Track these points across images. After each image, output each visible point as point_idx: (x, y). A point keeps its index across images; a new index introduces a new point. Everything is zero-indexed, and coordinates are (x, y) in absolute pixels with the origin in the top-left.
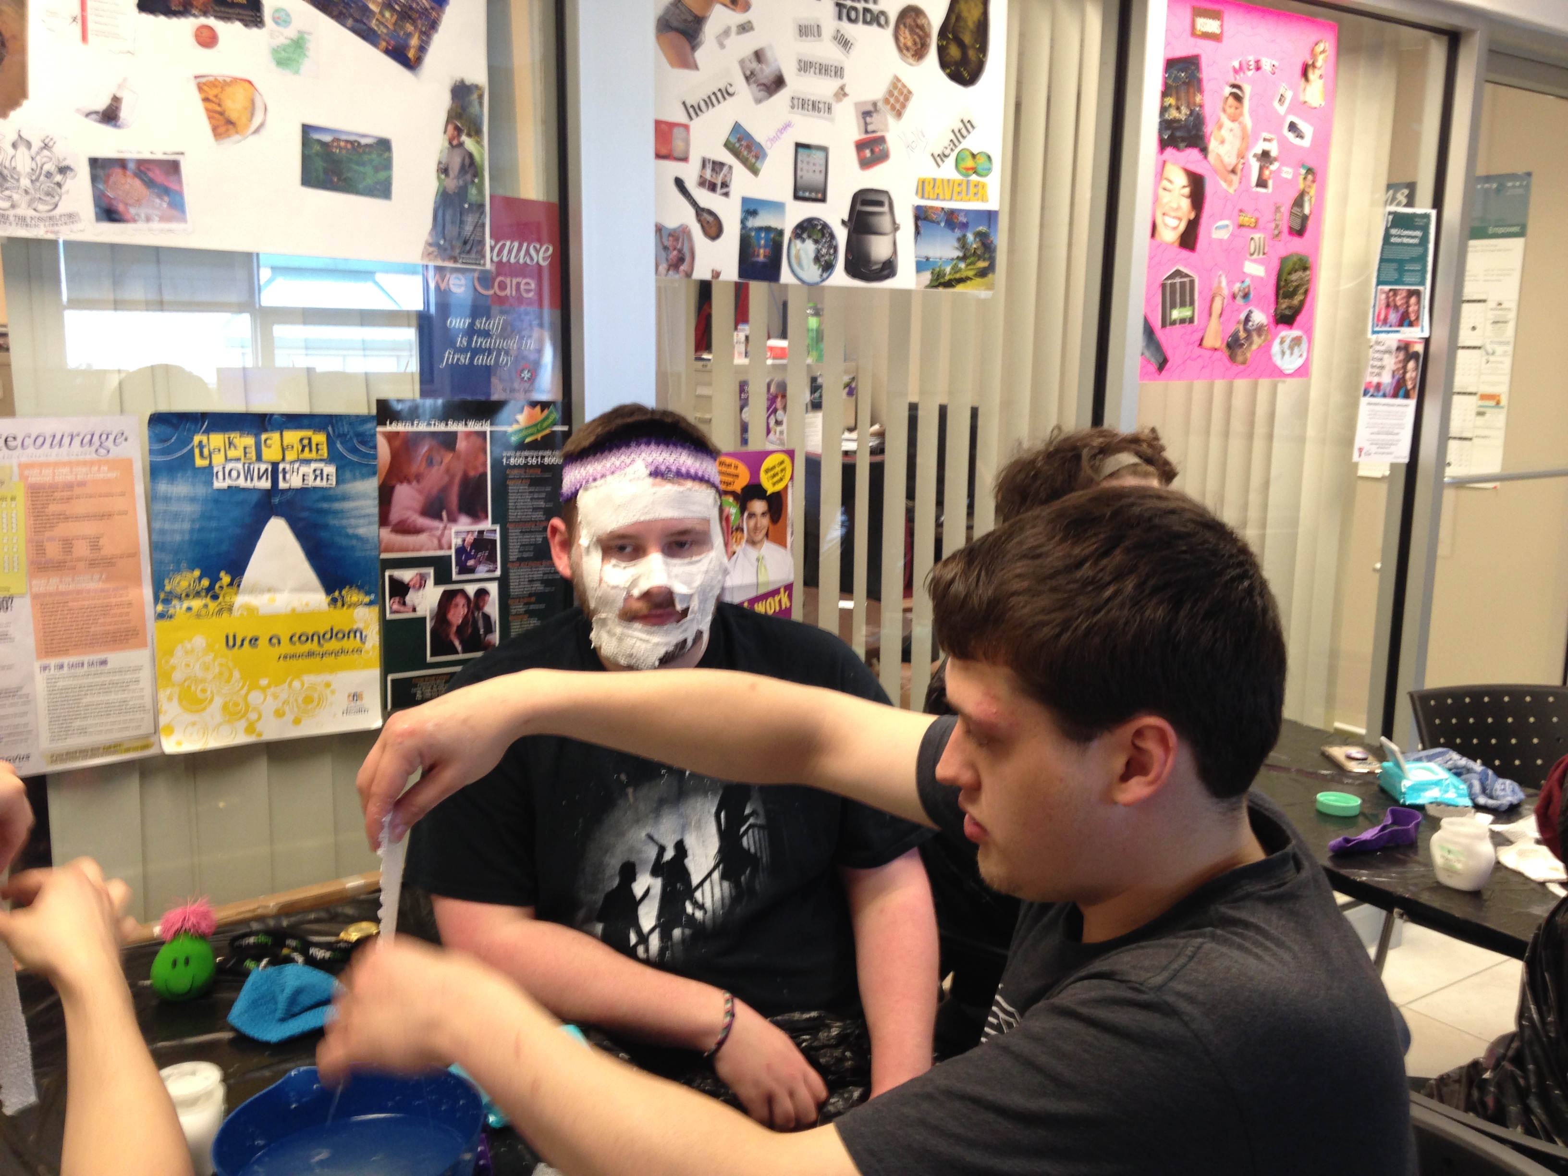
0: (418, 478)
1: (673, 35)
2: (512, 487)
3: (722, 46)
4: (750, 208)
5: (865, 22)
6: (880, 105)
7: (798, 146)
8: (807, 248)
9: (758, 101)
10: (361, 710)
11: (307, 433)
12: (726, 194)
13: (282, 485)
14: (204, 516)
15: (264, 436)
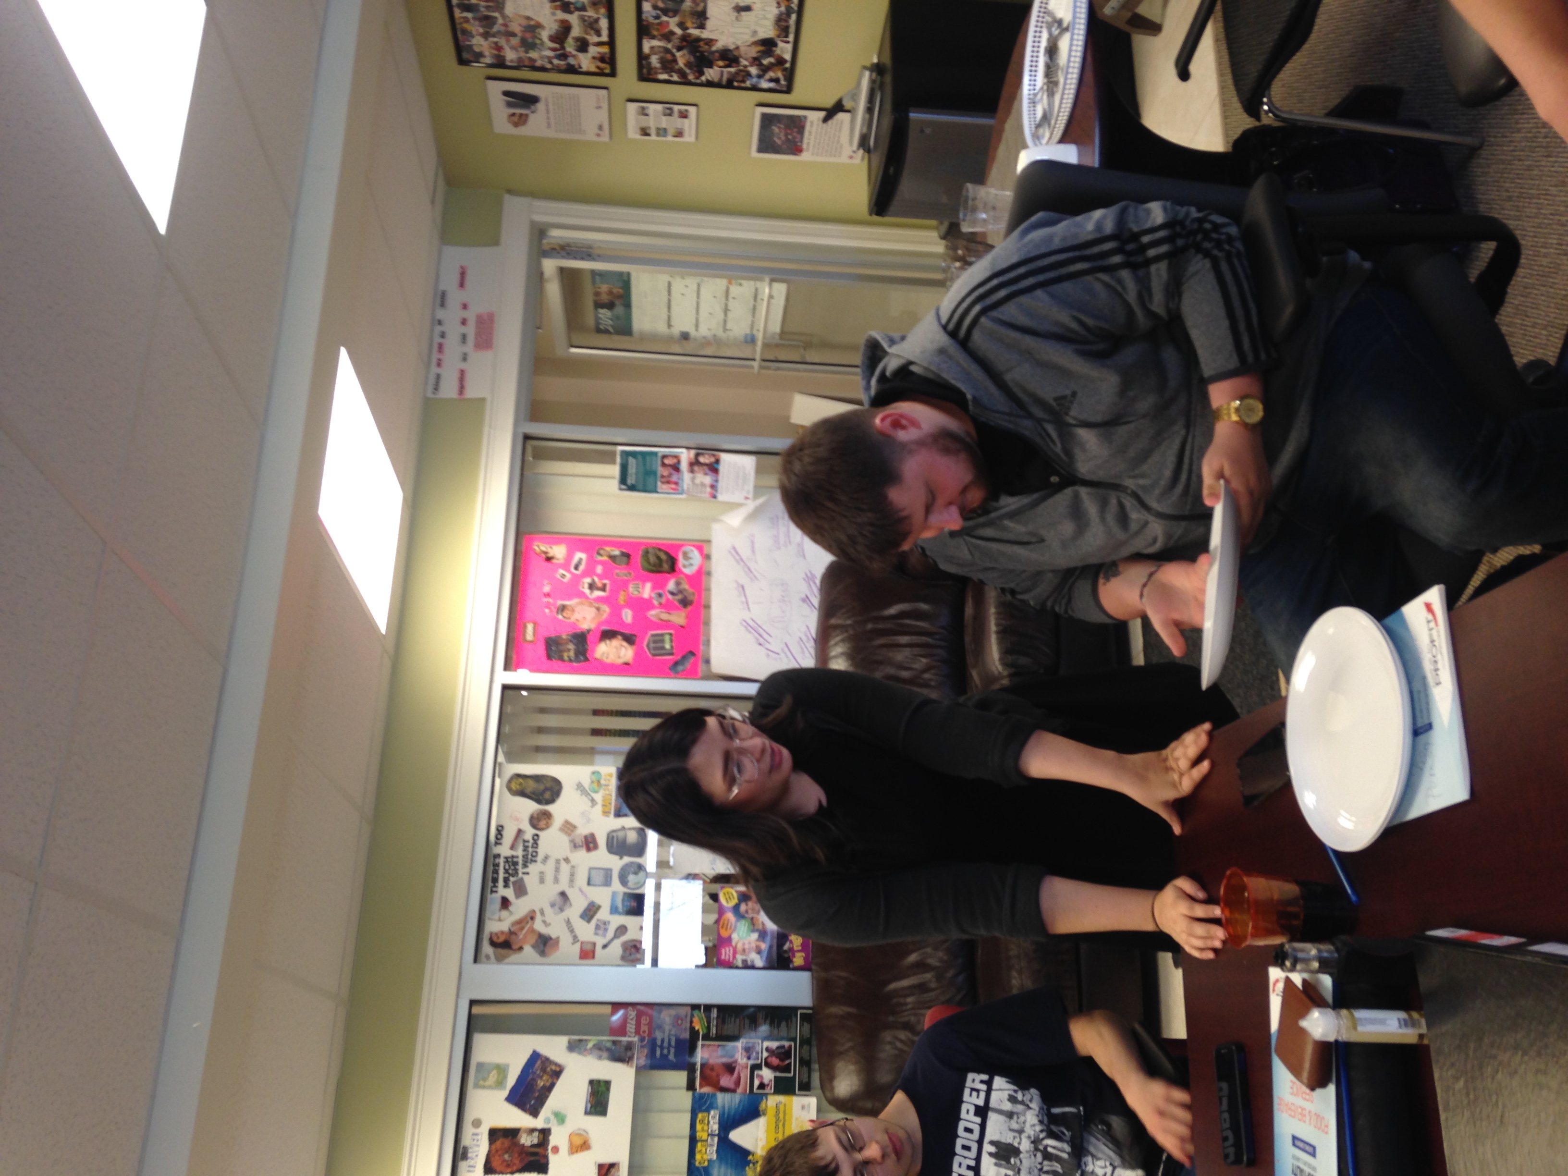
0: (718, 1076)
1: (547, 950)
2: (725, 1033)
3: (550, 924)
4: (614, 910)
5: (537, 848)
6: (571, 839)
7: (589, 884)
8: (632, 878)
9: (571, 905)
10: (809, 1105)
11: (698, 1121)
12: (609, 922)
13: (717, 1132)
14: (727, 1164)
15: (698, 1138)
